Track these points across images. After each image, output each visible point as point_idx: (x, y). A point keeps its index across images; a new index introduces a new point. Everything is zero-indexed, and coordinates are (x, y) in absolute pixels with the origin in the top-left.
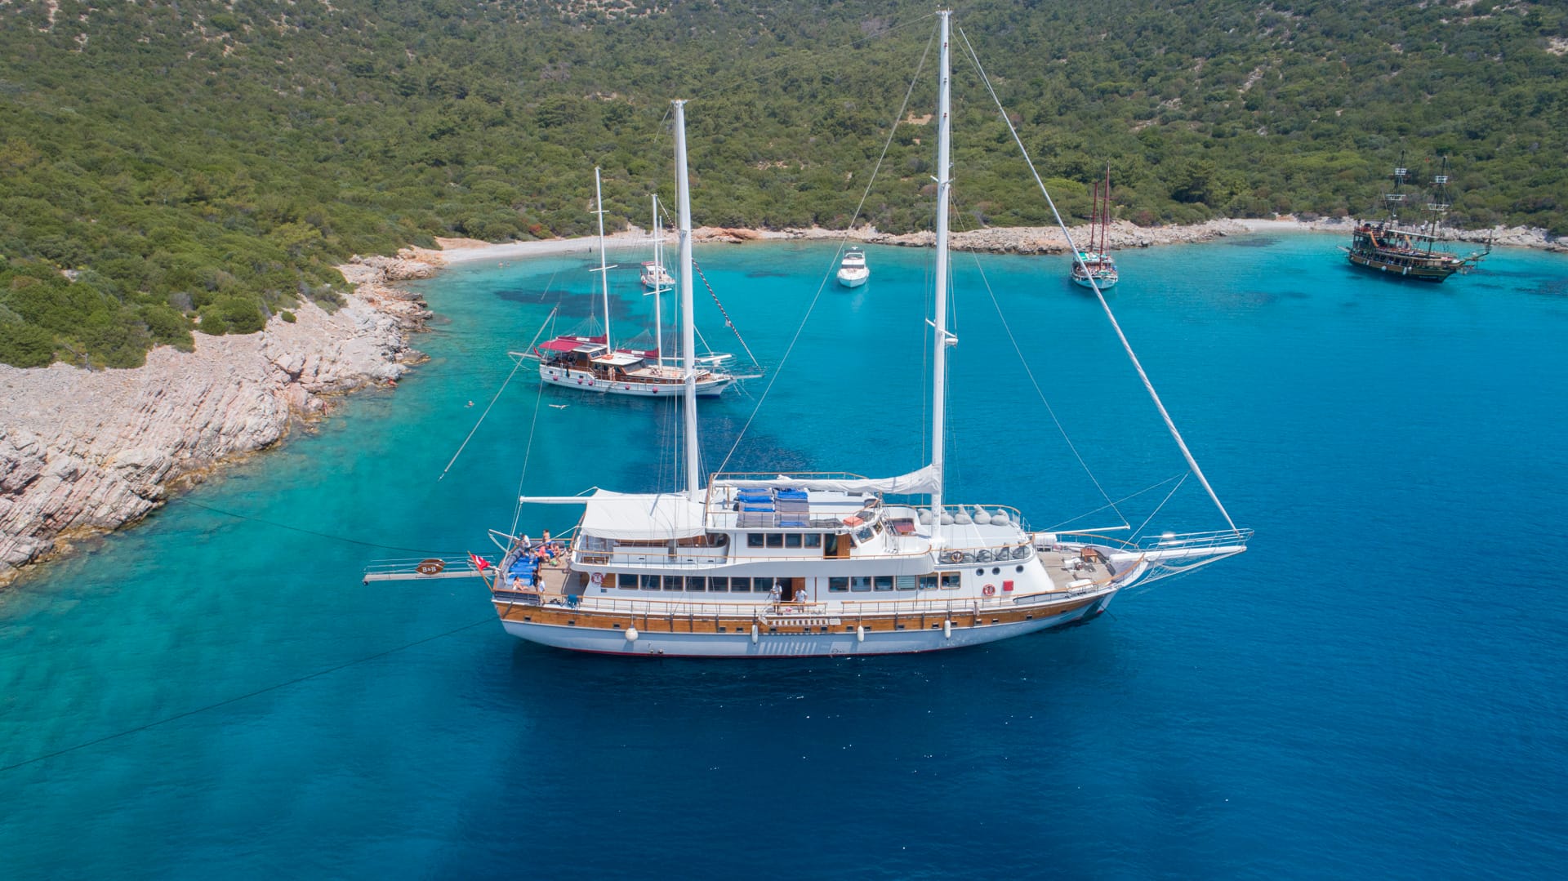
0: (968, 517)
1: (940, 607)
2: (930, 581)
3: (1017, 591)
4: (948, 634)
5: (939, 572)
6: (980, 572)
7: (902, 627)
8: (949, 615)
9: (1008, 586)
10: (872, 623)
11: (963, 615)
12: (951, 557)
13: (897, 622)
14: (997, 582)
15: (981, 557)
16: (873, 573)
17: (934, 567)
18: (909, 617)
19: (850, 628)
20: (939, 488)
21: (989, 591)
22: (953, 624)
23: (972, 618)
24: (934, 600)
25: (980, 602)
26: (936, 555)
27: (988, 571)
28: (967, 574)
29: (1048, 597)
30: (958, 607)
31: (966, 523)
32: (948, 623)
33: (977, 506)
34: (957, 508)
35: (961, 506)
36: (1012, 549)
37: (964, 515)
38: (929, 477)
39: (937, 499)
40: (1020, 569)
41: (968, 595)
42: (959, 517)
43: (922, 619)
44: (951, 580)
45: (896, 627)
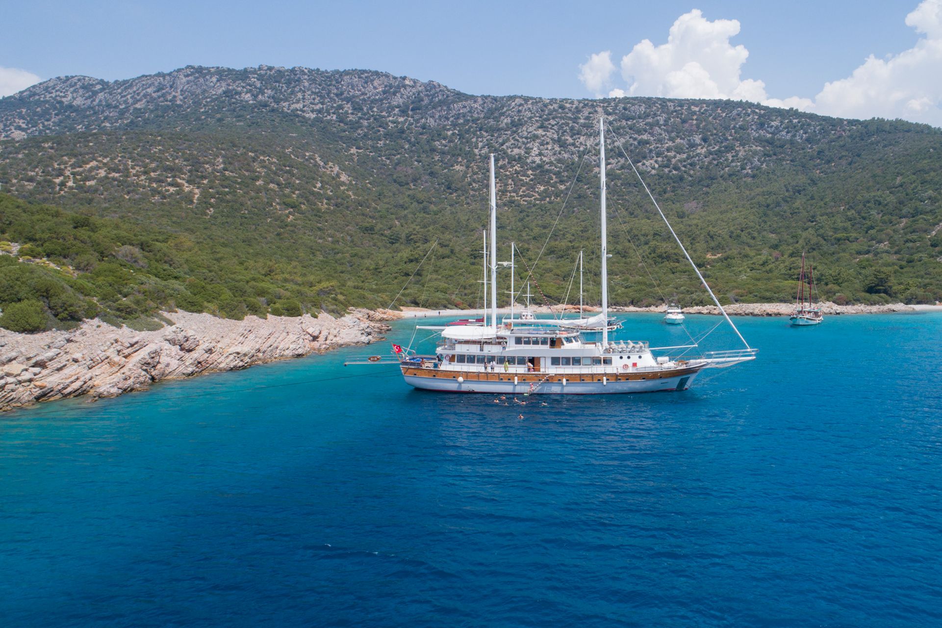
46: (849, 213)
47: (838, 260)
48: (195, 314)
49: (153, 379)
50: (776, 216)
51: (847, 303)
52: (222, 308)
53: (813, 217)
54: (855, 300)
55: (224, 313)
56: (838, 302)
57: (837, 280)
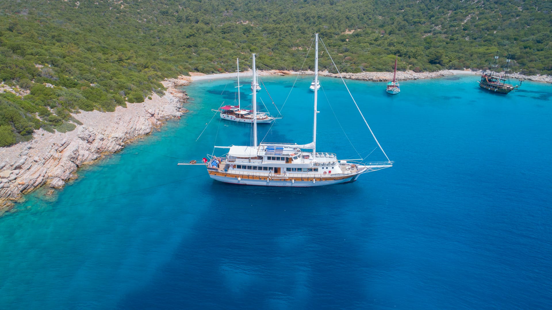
0: (324, 156)
1: (313, 176)
2: (310, 170)
3: (332, 173)
4: (314, 182)
5: (313, 168)
6: (323, 168)
7: (303, 180)
8: (315, 178)
9: (330, 172)
10: (296, 179)
11: (318, 178)
12: (316, 164)
13: (302, 179)
14: (327, 171)
15: (323, 165)
16: (297, 167)
17: (312, 166)
18: (305, 178)
19: (291, 180)
20: (315, 148)
21: (325, 173)
22: (316, 180)
23: (321, 179)
24: (311, 174)
25: (322, 176)
26: (312, 164)
27: (325, 168)
28: (320, 169)
29: (339, 175)
30: (317, 176)
31: (323, 157)
32: (314, 180)
33: (326, 153)
34: (321, 153)
35: (322, 153)
36: (331, 163)
37: (323, 155)
38: (312, 145)
39: (314, 151)
40: (333, 168)
41: (320, 173)
42: (322, 156)
43: (308, 179)
44: (316, 170)
45: (302, 180)
46: (422, 6)
47: (414, 37)
48: (90, 112)
49: (77, 166)
50: (383, 4)
51: (420, 71)
52: (103, 106)
53: (402, 7)
54: (424, 69)
55: (105, 108)
56: (415, 71)
57: (415, 55)
